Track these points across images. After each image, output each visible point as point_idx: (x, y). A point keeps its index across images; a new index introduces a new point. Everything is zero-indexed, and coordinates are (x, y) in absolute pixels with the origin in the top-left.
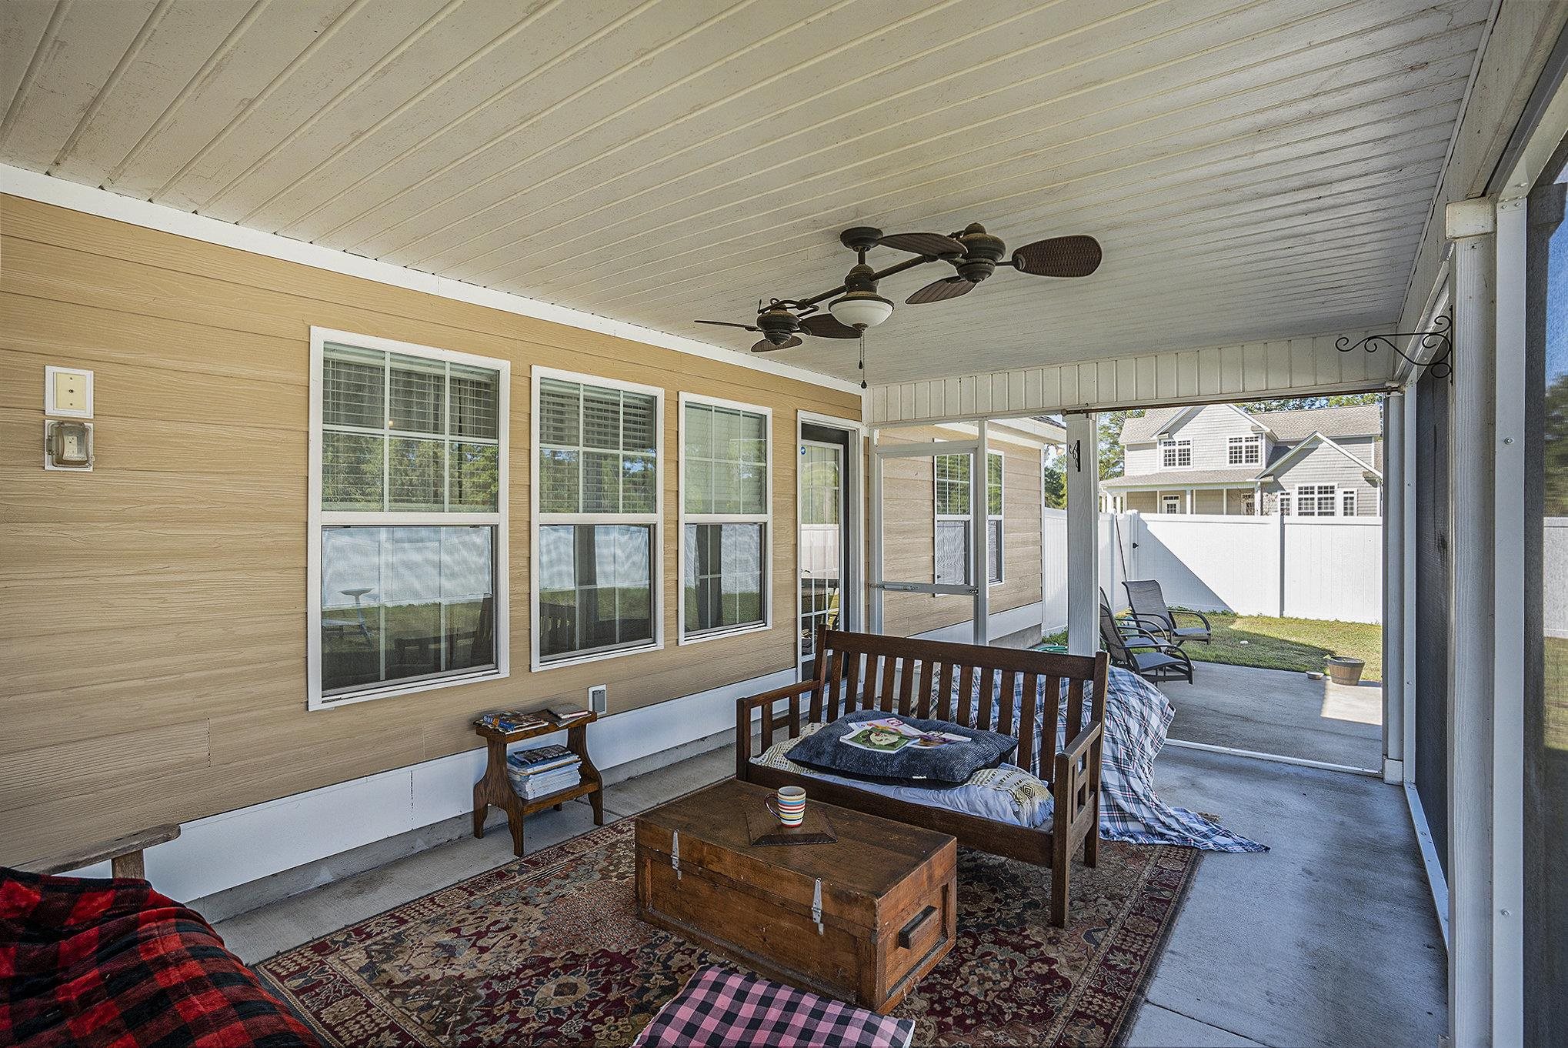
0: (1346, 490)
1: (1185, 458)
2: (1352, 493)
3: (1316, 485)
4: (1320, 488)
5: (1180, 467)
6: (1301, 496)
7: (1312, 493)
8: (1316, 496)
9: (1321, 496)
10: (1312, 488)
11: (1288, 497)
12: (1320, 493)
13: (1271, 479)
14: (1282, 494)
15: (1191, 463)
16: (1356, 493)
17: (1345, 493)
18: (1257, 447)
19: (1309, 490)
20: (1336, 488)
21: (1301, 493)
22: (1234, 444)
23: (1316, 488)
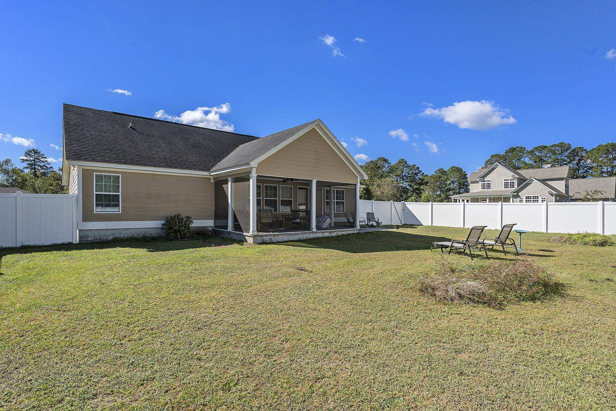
0: (542, 197)
1: (489, 186)
2: (545, 198)
3: (532, 196)
5: (487, 189)
6: (527, 200)
7: (531, 198)
9: (533, 199)
10: (531, 197)
11: (522, 200)
13: (516, 194)
14: (520, 199)
15: (491, 188)
16: (546, 198)
18: (514, 182)
19: (529, 198)
20: (539, 197)
21: (527, 198)
22: (506, 182)
23: (532, 197)
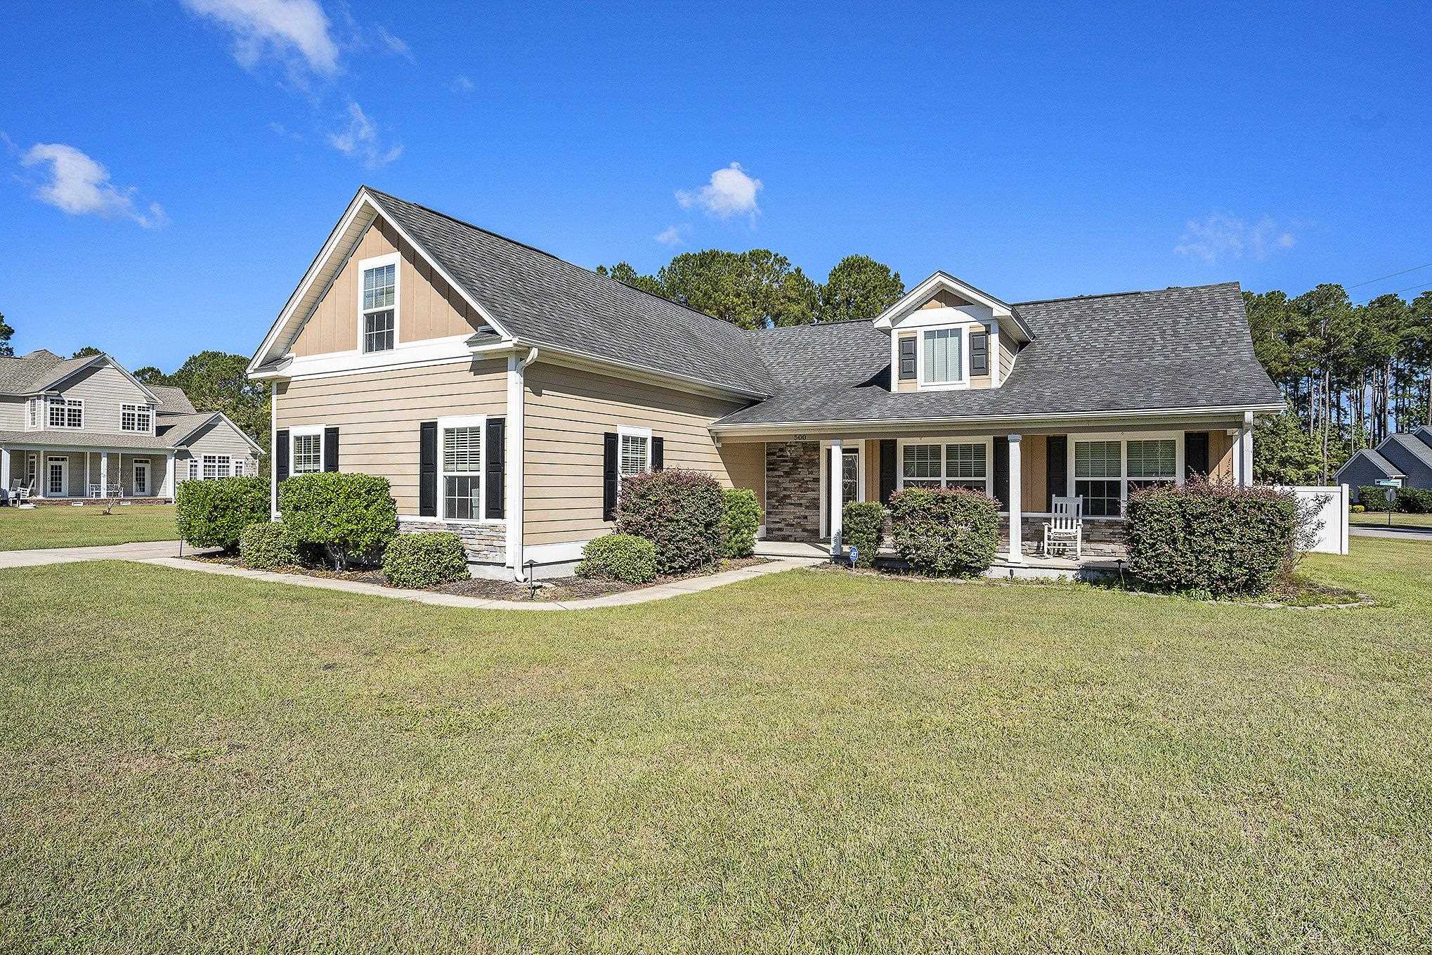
0: (238, 461)
1: (75, 419)
2: (241, 463)
3: (217, 455)
4: (220, 457)
5: (69, 427)
6: (206, 464)
7: (214, 462)
8: (217, 464)
9: (220, 464)
10: (214, 457)
11: (196, 464)
12: (220, 462)
13: (184, 447)
14: (192, 461)
15: (83, 425)
16: (243, 463)
17: (237, 463)
18: (148, 416)
19: (212, 459)
20: (230, 458)
21: (206, 461)
22: (127, 411)
23: (217, 458)
